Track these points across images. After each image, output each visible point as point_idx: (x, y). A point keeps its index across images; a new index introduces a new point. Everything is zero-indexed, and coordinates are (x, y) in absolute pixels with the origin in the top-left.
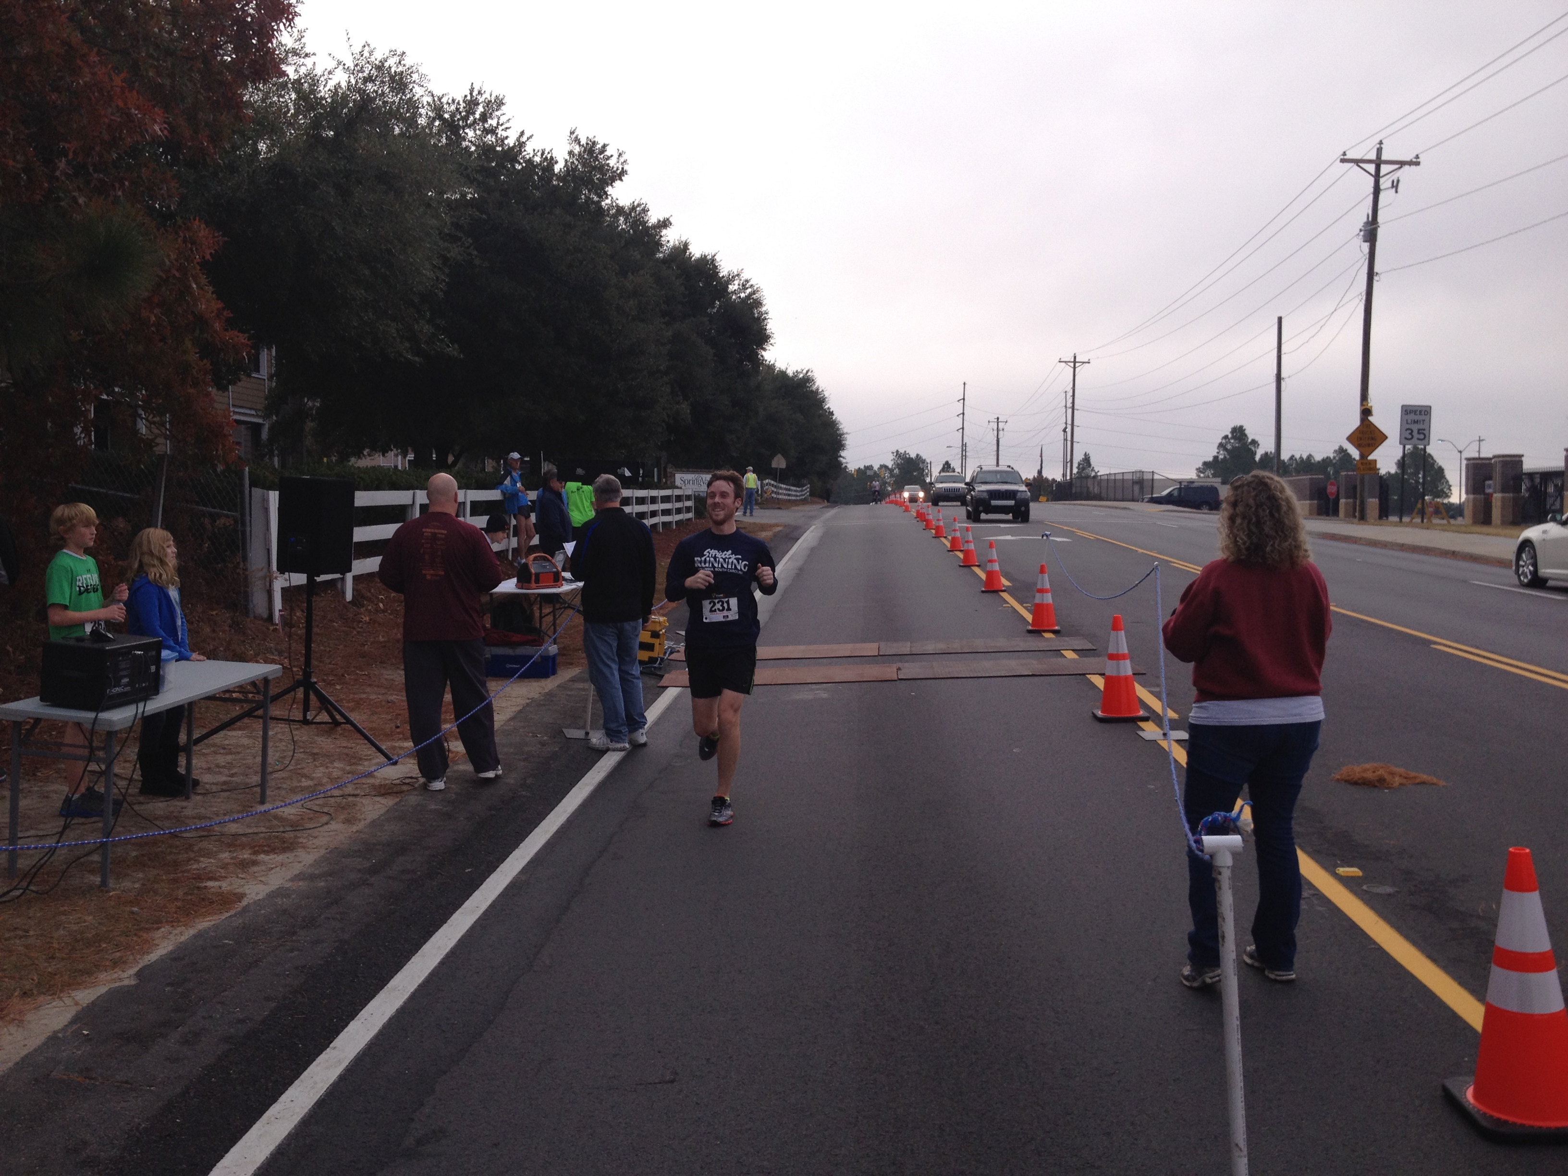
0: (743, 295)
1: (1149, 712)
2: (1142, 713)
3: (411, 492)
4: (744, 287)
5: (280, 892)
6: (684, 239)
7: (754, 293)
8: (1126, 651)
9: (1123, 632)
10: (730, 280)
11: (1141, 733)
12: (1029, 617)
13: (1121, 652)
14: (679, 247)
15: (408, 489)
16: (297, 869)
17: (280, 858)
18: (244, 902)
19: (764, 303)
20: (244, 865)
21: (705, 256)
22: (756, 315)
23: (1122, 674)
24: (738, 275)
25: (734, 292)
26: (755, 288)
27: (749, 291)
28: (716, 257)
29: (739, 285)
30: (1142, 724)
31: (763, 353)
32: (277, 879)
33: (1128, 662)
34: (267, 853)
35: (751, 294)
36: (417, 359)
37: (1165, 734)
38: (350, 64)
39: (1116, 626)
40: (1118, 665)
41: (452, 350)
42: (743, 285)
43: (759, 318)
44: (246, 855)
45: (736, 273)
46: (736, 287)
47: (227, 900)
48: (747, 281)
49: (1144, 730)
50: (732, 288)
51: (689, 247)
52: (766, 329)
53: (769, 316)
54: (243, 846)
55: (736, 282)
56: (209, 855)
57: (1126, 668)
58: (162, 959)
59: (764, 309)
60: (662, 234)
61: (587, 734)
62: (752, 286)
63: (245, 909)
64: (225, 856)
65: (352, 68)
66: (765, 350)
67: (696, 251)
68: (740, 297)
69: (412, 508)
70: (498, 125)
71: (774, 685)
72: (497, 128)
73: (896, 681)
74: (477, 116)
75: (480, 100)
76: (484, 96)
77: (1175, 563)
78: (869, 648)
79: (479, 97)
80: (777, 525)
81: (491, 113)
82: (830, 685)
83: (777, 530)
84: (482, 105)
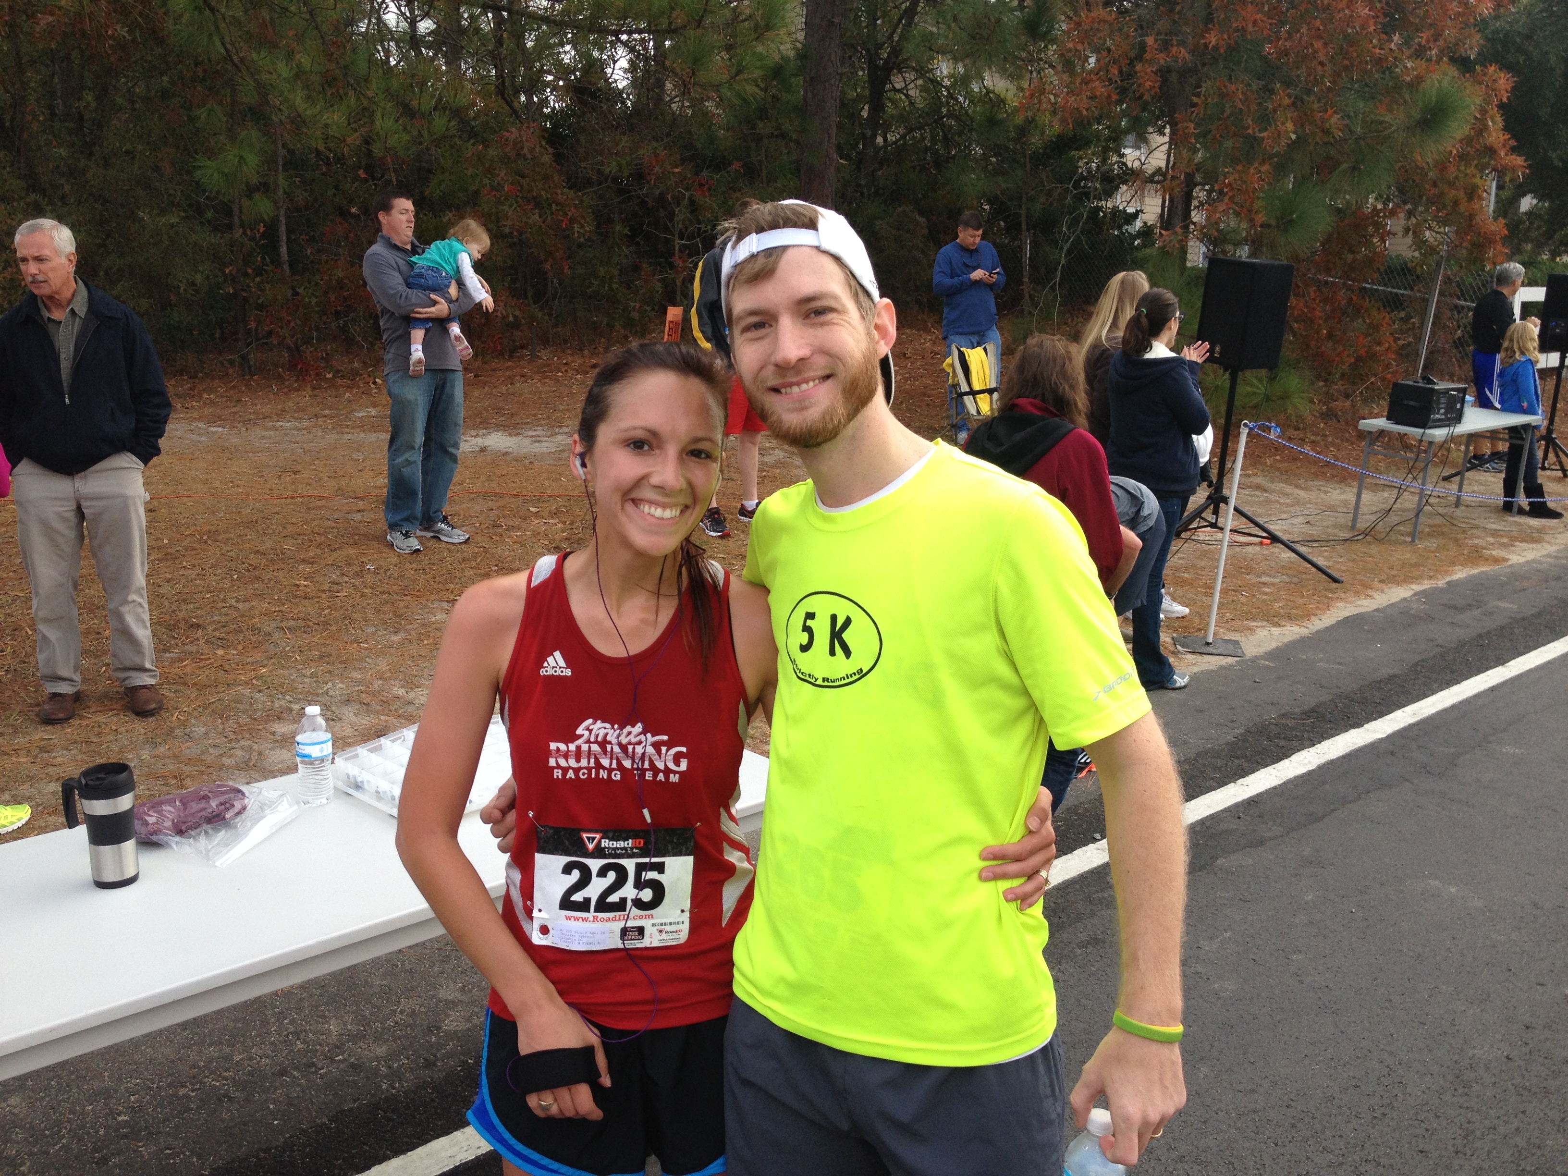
5: (1534, 561)
16: (1545, 552)
17: (1531, 546)
18: (1510, 563)
20: (1505, 545)
32: (1530, 555)
34: (1521, 542)
44: (1505, 540)
47: (1496, 560)
54: (1502, 536)
56: (1478, 537)
58: (1459, 579)
63: (1511, 566)
64: (1491, 539)
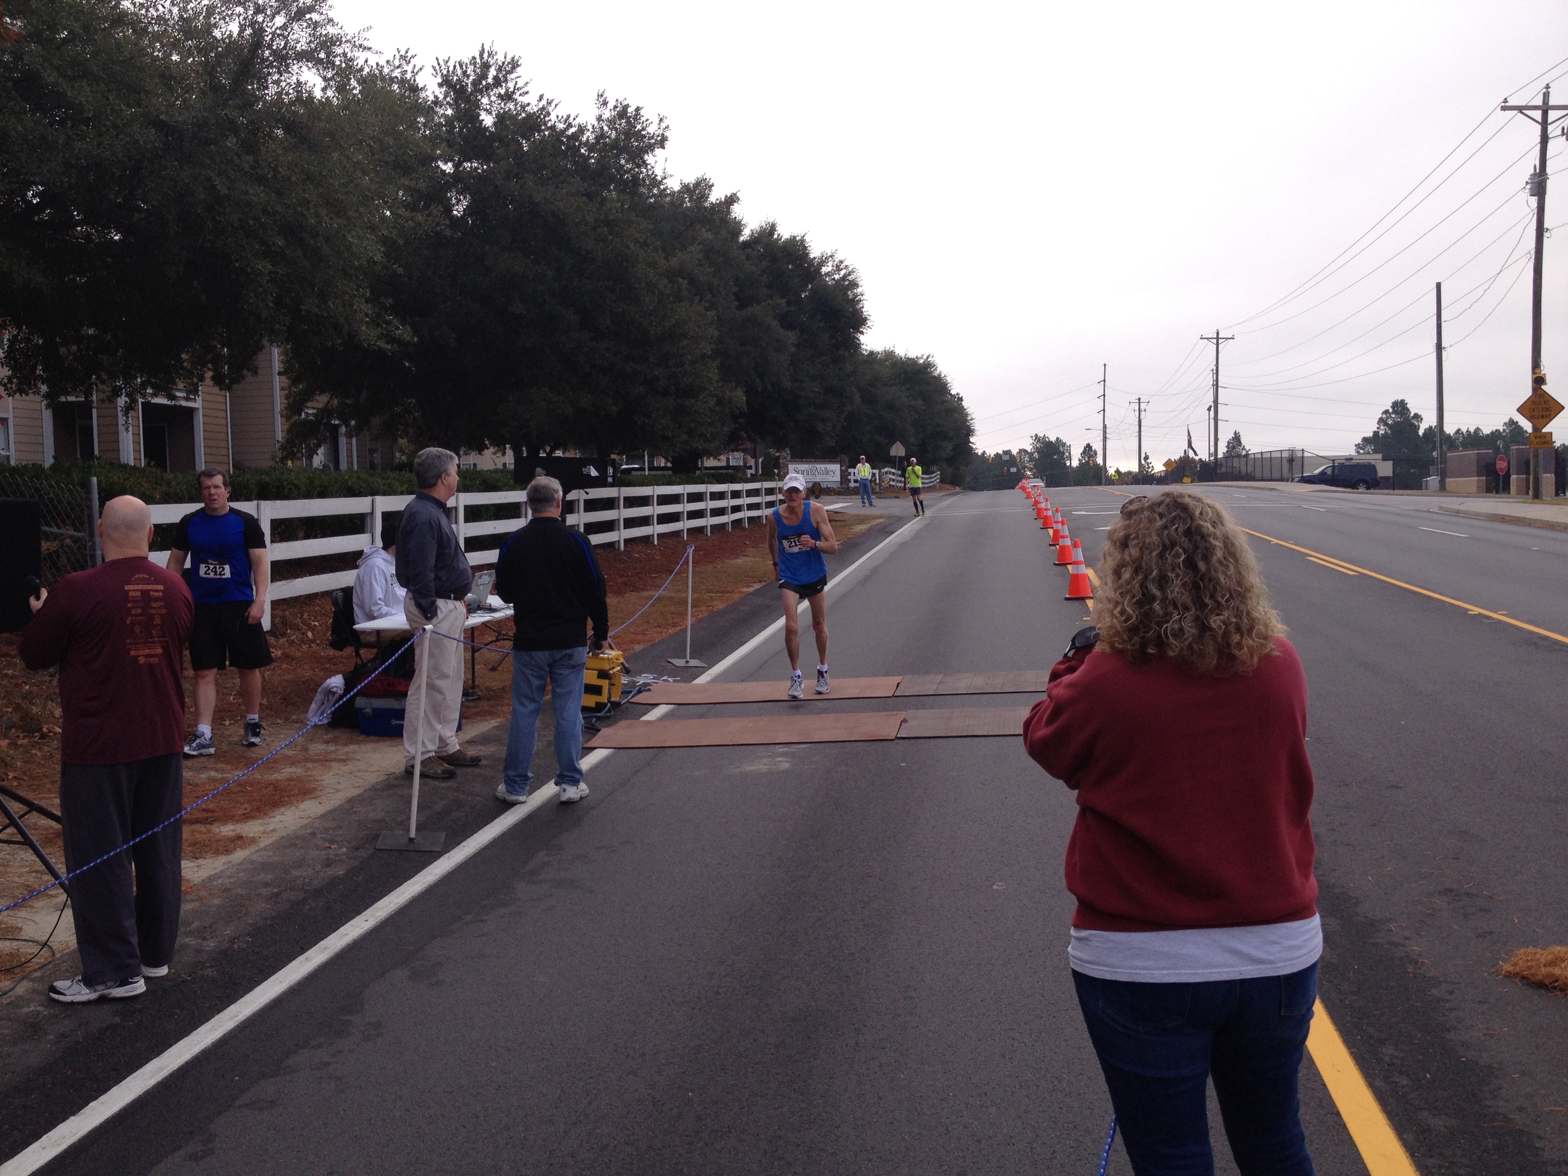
0: (837, 277)
4: (838, 268)
7: (849, 274)
10: (823, 262)
14: (766, 229)
19: (860, 284)
21: (795, 237)
22: (851, 297)
24: (832, 256)
25: (827, 274)
26: (850, 269)
27: (843, 272)
28: (805, 238)
29: (833, 266)
35: (844, 278)
43: (853, 300)
45: (829, 254)
46: (830, 269)
48: (841, 262)
50: (824, 270)
51: (777, 228)
52: (862, 312)
53: (866, 298)
55: (830, 264)
59: (859, 290)
60: (730, 210)
62: (846, 267)
66: (862, 333)
68: (833, 279)
70: (514, 89)
71: (733, 745)
72: (513, 93)
73: (892, 740)
74: (490, 80)
75: (492, 61)
76: (495, 57)
77: (1311, 556)
78: (884, 686)
79: (490, 59)
80: (881, 517)
81: (505, 77)
82: (805, 746)
83: (874, 523)
84: (493, 68)
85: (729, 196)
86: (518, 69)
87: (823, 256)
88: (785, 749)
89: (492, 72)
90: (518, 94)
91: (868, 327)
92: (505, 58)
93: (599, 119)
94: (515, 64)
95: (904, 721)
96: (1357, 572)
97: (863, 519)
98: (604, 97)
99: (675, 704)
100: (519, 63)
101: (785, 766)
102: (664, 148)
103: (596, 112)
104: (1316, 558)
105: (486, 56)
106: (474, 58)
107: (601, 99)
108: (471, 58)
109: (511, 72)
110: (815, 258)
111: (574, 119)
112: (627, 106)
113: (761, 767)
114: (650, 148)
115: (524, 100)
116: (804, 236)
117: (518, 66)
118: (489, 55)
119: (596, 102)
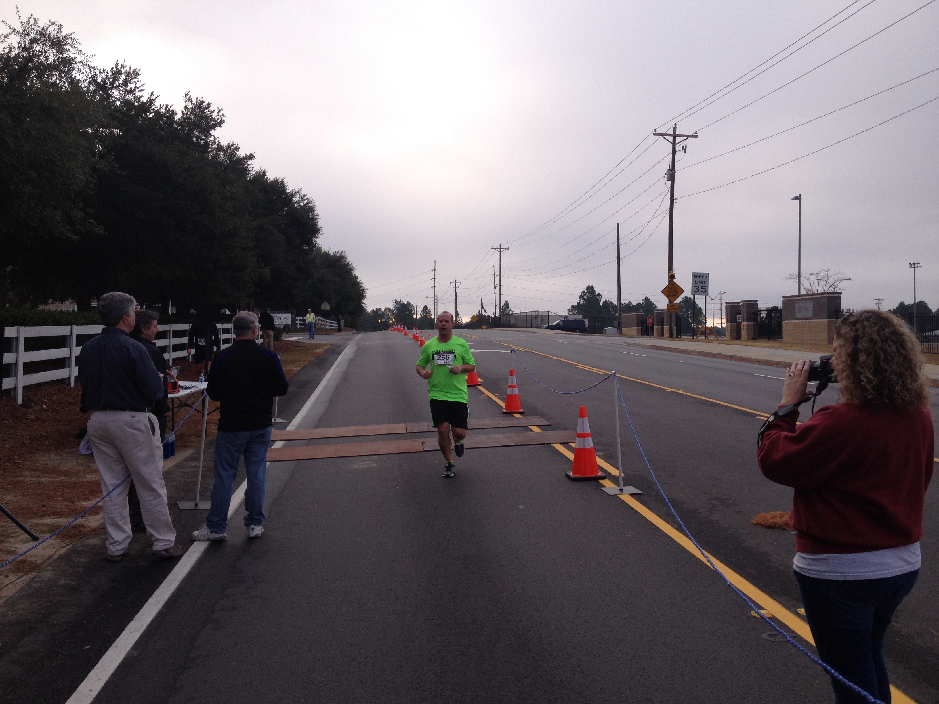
0: (302, 204)
1: (605, 473)
2: (600, 473)
3: (69, 327)
4: (302, 199)
6: (263, 169)
7: (309, 203)
8: (589, 431)
9: (587, 418)
10: (294, 194)
11: (603, 489)
12: (503, 405)
13: (585, 432)
14: (260, 174)
15: (67, 325)
19: (315, 209)
21: (277, 180)
22: (311, 216)
23: (587, 447)
24: (298, 192)
25: (296, 202)
26: (310, 200)
27: (306, 201)
28: (284, 181)
29: (299, 198)
30: (602, 482)
31: (316, 239)
33: (590, 438)
35: (307, 204)
36: (75, 237)
37: (621, 490)
38: (19, 29)
39: (582, 414)
40: (584, 440)
41: (99, 230)
42: (302, 198)
43: (312, 218)
45: (297, 191)
46: (297, 199)
48: (305, 196)
49: (604, 487)
50: (294, 200)
51: (266, 174)
52: (317, 225)
53: (319, 217)
55: (298, 196)
57: (589, 443)
59: (315, 213)
60: (249, 163)
61: (196, 505)
62: (307, 199)
65: (21, 32)
66: (316, 237)
67: (271, 176)
68: (300, 205)
69: (70, 339)
70: (135, 87)
71: (337, 457)
72: (134, 90)
73: (423, 452)
74: (121, 82)
75: (123, 71)
76: (125, 69)
77: (578, 365)
78: (400, 428)
79: (122, 69)
80: (326, 345)
81: (130, 80)
82: (377, 456)
83: (326, 348)
84: (124, 74)
85: (248, 155)
86: (139, 77)
87: (293, 192)
88: (368, 458)
89: (123, 77)
90: (137, 90)
91: (321, 234)
92: (130, 69)
93: (186, 108)
94: (136, 74)
95: (423, 443)
96: (603, 372)
97: (318, 346)
98: (189, 95)
99: (285, 440)
100: (139, 73)
101: (375, 465)
102: (221, 127)
103: (184, 104)
104: (579, 366)
105: (119, 67)
106: (112, 68)
107: (187, 97)
108: (111, 68)
109: (134, 78)
110: (289, 193)
111: (171, 107)
112: (202, 102)
113: (361, 466)
114: (214, 126)
115: (140, 94)
116: (283, 179)
117: (138, 74)
118: (122, 66)
119: (184, 98)
